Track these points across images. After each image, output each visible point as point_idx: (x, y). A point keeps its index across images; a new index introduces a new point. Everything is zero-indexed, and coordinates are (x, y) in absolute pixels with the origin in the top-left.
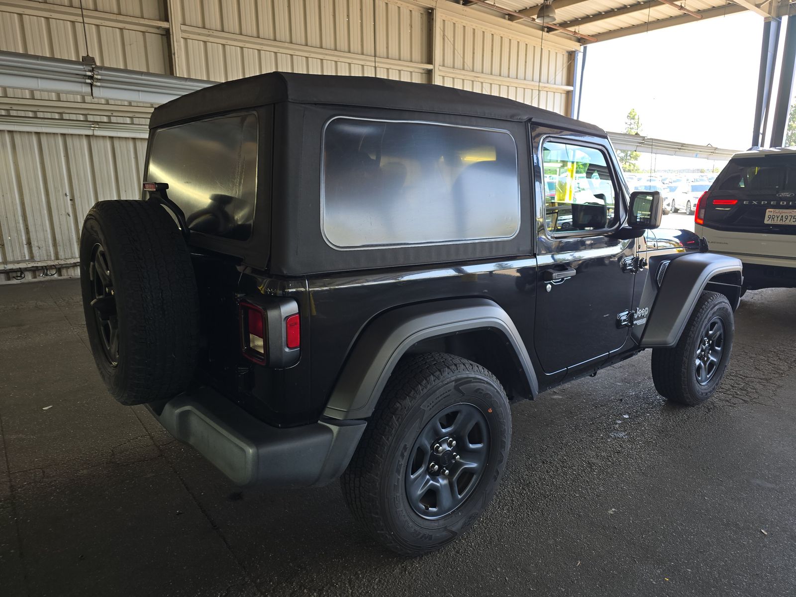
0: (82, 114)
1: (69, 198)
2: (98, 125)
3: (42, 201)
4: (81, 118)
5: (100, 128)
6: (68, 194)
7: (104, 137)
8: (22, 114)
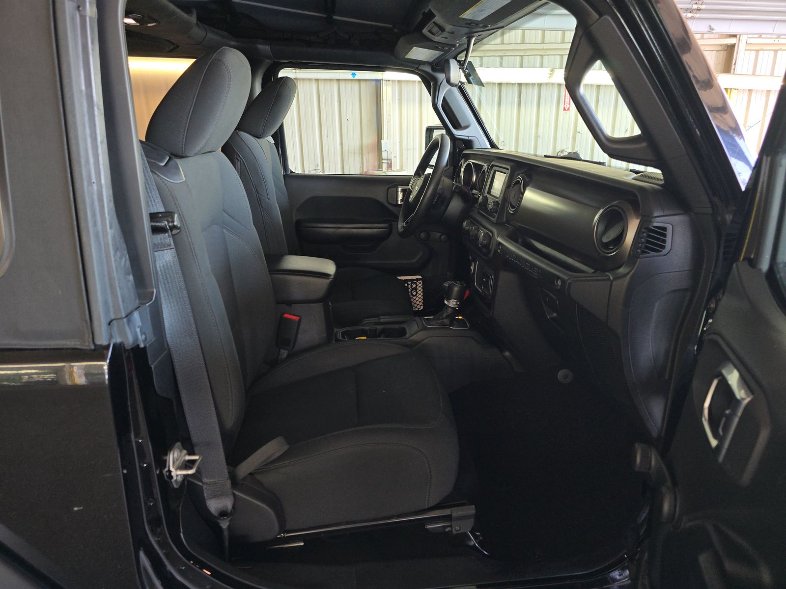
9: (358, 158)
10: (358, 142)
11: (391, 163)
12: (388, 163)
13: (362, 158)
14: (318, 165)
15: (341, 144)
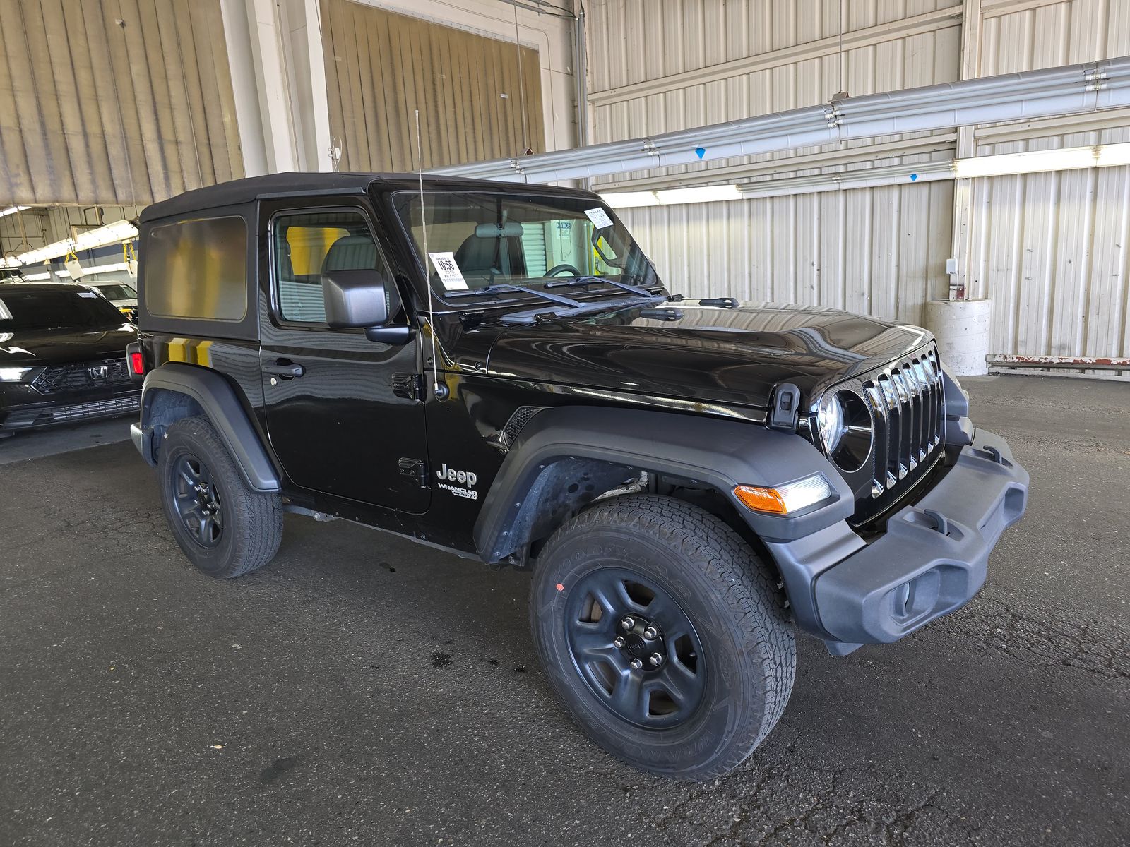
0: (843, 164)
1: (816, 267)
2: (841, 176)
3: (789, 272)
4: (816, 172)
5: (844, 179)
6: (815, 263)
7: (863, 189)
8: (761, 179)
9: (920, 284)
10: (922, 263)
11: (963, 289)
12: (958, 290)
13: (926, 284)
14: (863, 294)
15: (898, 266)
